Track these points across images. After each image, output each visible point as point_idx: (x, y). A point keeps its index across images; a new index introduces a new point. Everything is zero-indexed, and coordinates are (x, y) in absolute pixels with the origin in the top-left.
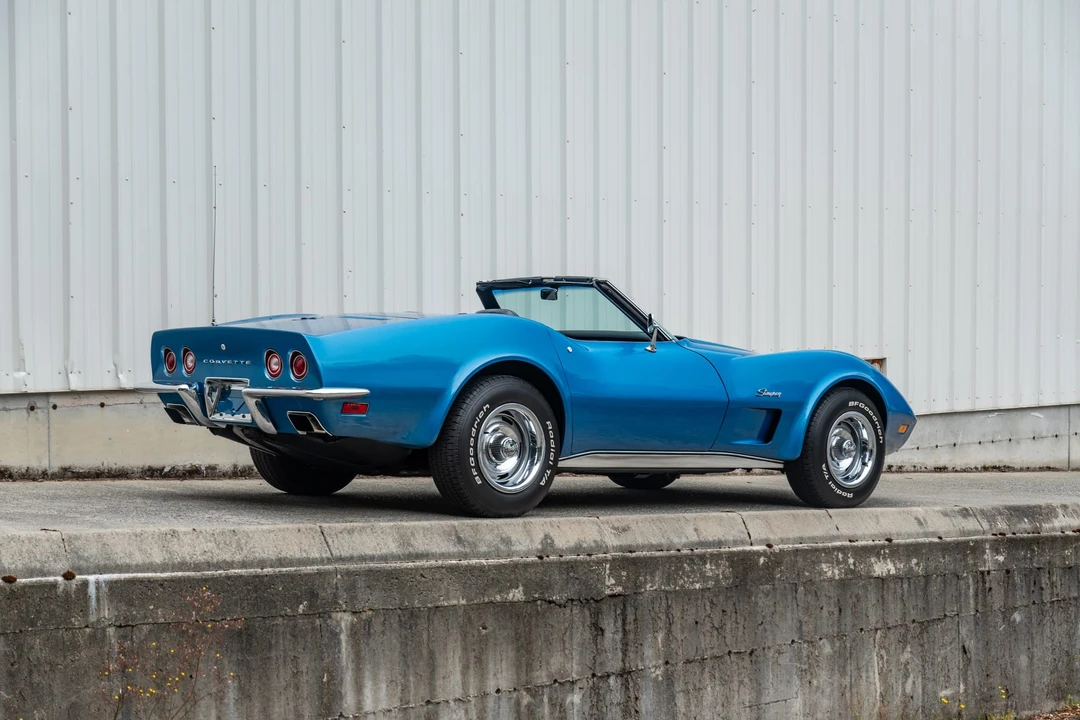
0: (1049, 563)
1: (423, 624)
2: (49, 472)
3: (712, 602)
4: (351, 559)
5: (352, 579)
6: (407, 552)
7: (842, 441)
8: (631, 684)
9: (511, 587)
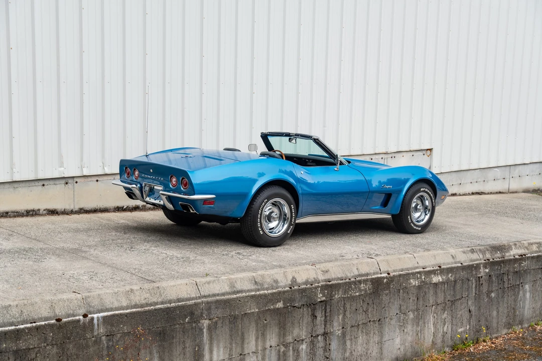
0: (508, 271)
1: (239, 321)
2: (74, 210)
3: (363, 300)
4: (209, 296)
5: (209, 305)
6: (233, 291)
7: (417, 205)
8: (328, 338)
9: (277, 302)
